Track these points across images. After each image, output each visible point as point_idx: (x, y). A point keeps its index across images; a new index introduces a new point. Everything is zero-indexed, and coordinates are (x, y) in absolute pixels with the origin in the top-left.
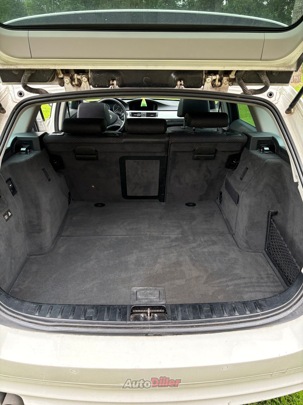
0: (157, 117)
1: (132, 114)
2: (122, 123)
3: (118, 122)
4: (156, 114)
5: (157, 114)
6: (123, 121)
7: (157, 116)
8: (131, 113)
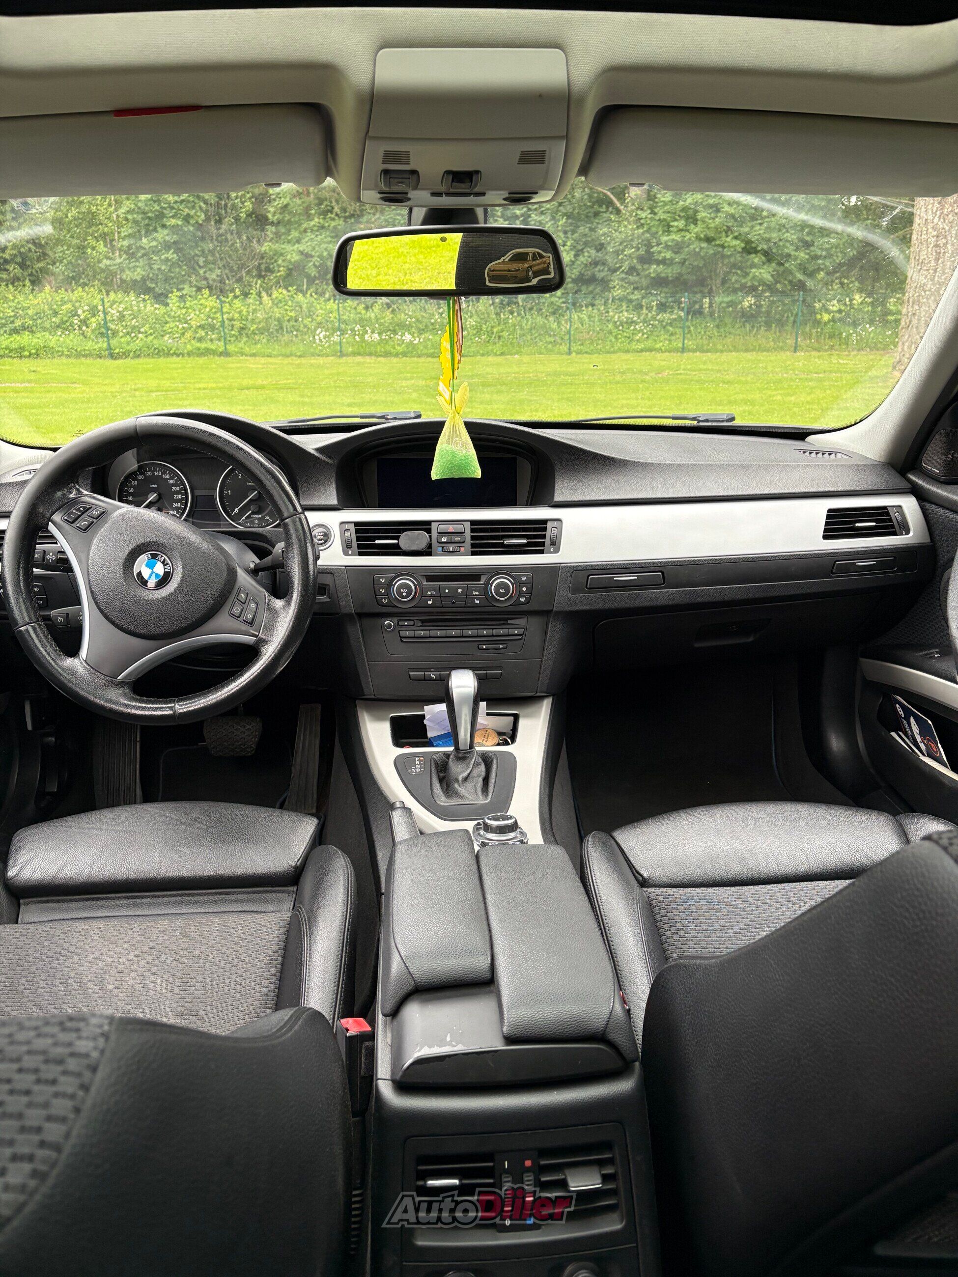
0: (557, 551)
1: (357, 531)
2: (274, 613)
3: (237, 610)
4: (545, 529)
5: (550, 531)
6: (278, 604)
7: (555, 544)
8: (352, 527)
